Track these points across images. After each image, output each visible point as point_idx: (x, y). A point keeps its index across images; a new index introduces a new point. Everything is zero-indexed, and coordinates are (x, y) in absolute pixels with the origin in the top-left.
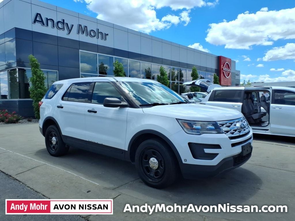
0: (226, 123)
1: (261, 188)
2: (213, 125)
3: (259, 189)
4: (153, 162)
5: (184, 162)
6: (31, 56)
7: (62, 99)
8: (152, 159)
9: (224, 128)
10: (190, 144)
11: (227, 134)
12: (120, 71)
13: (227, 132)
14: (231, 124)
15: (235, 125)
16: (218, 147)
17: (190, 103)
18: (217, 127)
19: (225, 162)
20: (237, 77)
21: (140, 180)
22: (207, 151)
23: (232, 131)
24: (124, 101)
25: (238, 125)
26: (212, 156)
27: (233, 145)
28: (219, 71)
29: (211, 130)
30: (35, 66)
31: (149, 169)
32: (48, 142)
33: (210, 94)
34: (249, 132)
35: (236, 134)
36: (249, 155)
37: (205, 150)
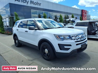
0: (75, 36)
1: (89, 61)
2: (69, 37)
3: (88, 62)
4: (46, 51)
5: (56, 51)
6: (15, 12)
7: (18, 27)
8: (46, 49)
9: (73, 38)
10: (59, 44)
11: (75, 40)
12: (46, 16)
13: (75, 39)
14: (77, 36)
15: (79, 36)
16: (70, 45)
17: (64, 27)
18: (70, 37)
19: (73, 51)
20: (89, 17)
21: (42, 57)
22: (65, 47)
23: (77, 39)
24: (36, 27)
25: (80, 36)
26: (68, 49)
27: (77, 45)
28: (82, 15)
29: (68, 38)
30: (17, 16)
31: (45, 53)
32: (15, 42)
33: (76, 23)
34: (86, 38)
35: (79, 40)
36: (85, 48)
37: (65, 46)
